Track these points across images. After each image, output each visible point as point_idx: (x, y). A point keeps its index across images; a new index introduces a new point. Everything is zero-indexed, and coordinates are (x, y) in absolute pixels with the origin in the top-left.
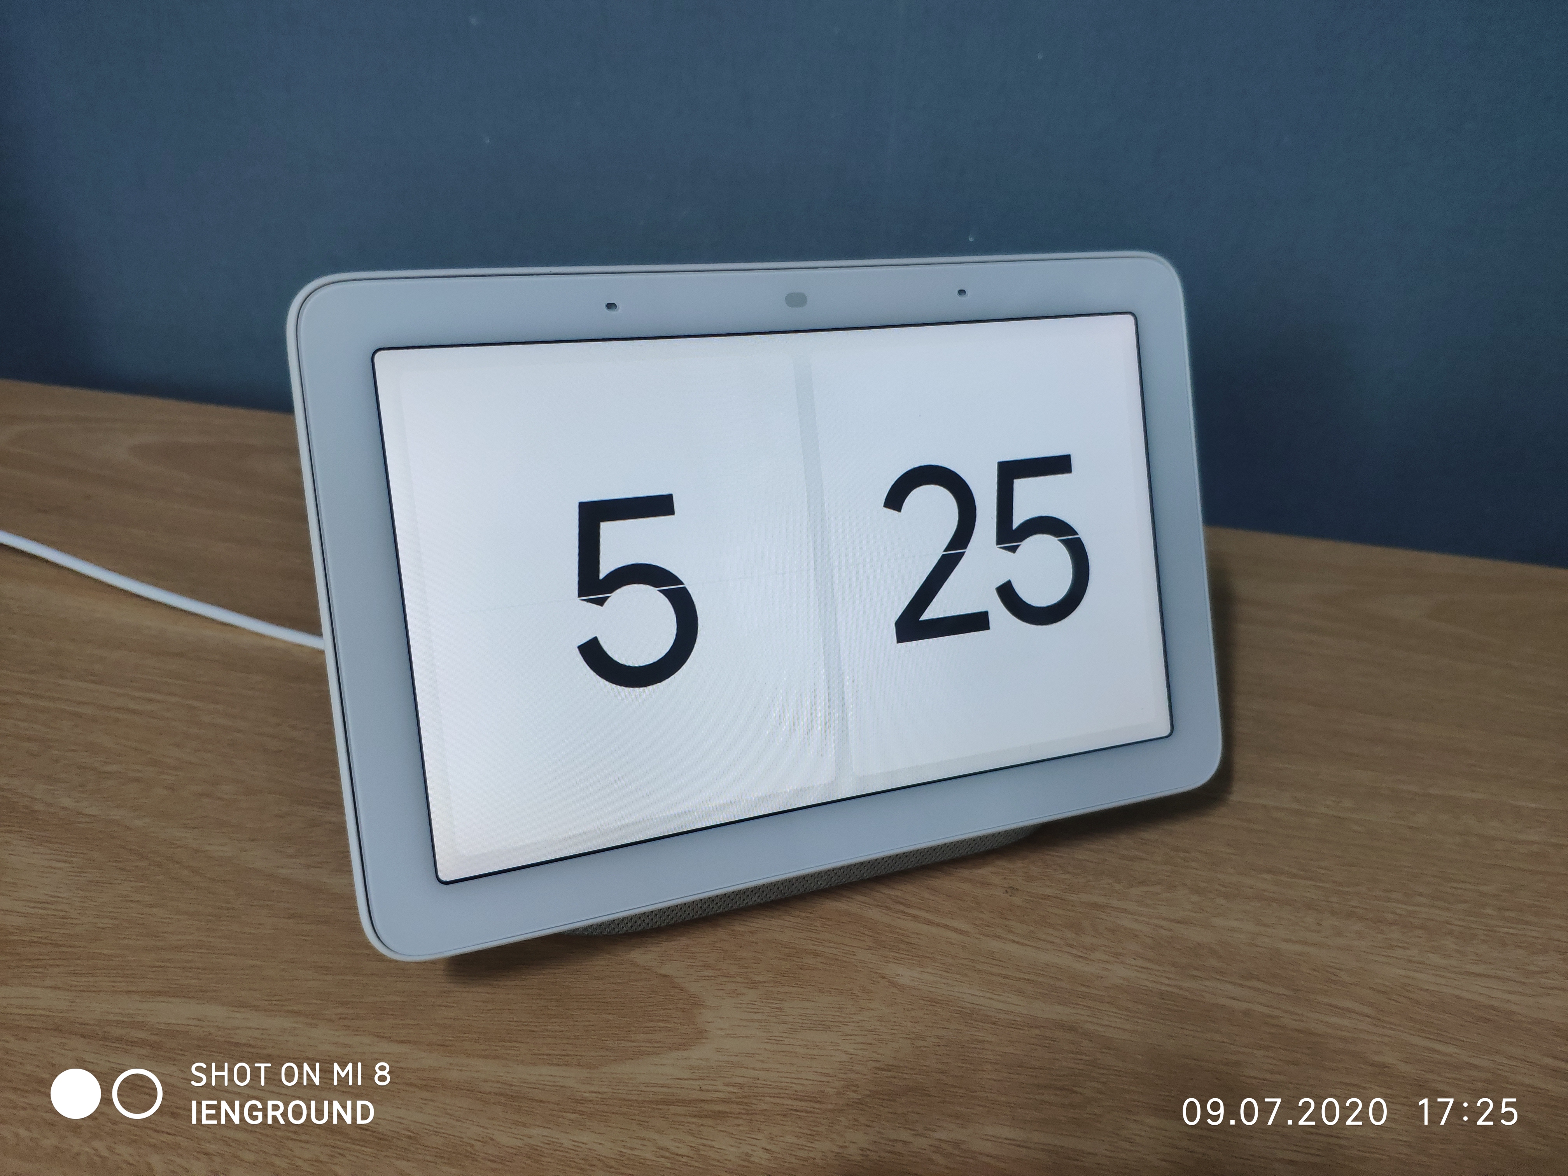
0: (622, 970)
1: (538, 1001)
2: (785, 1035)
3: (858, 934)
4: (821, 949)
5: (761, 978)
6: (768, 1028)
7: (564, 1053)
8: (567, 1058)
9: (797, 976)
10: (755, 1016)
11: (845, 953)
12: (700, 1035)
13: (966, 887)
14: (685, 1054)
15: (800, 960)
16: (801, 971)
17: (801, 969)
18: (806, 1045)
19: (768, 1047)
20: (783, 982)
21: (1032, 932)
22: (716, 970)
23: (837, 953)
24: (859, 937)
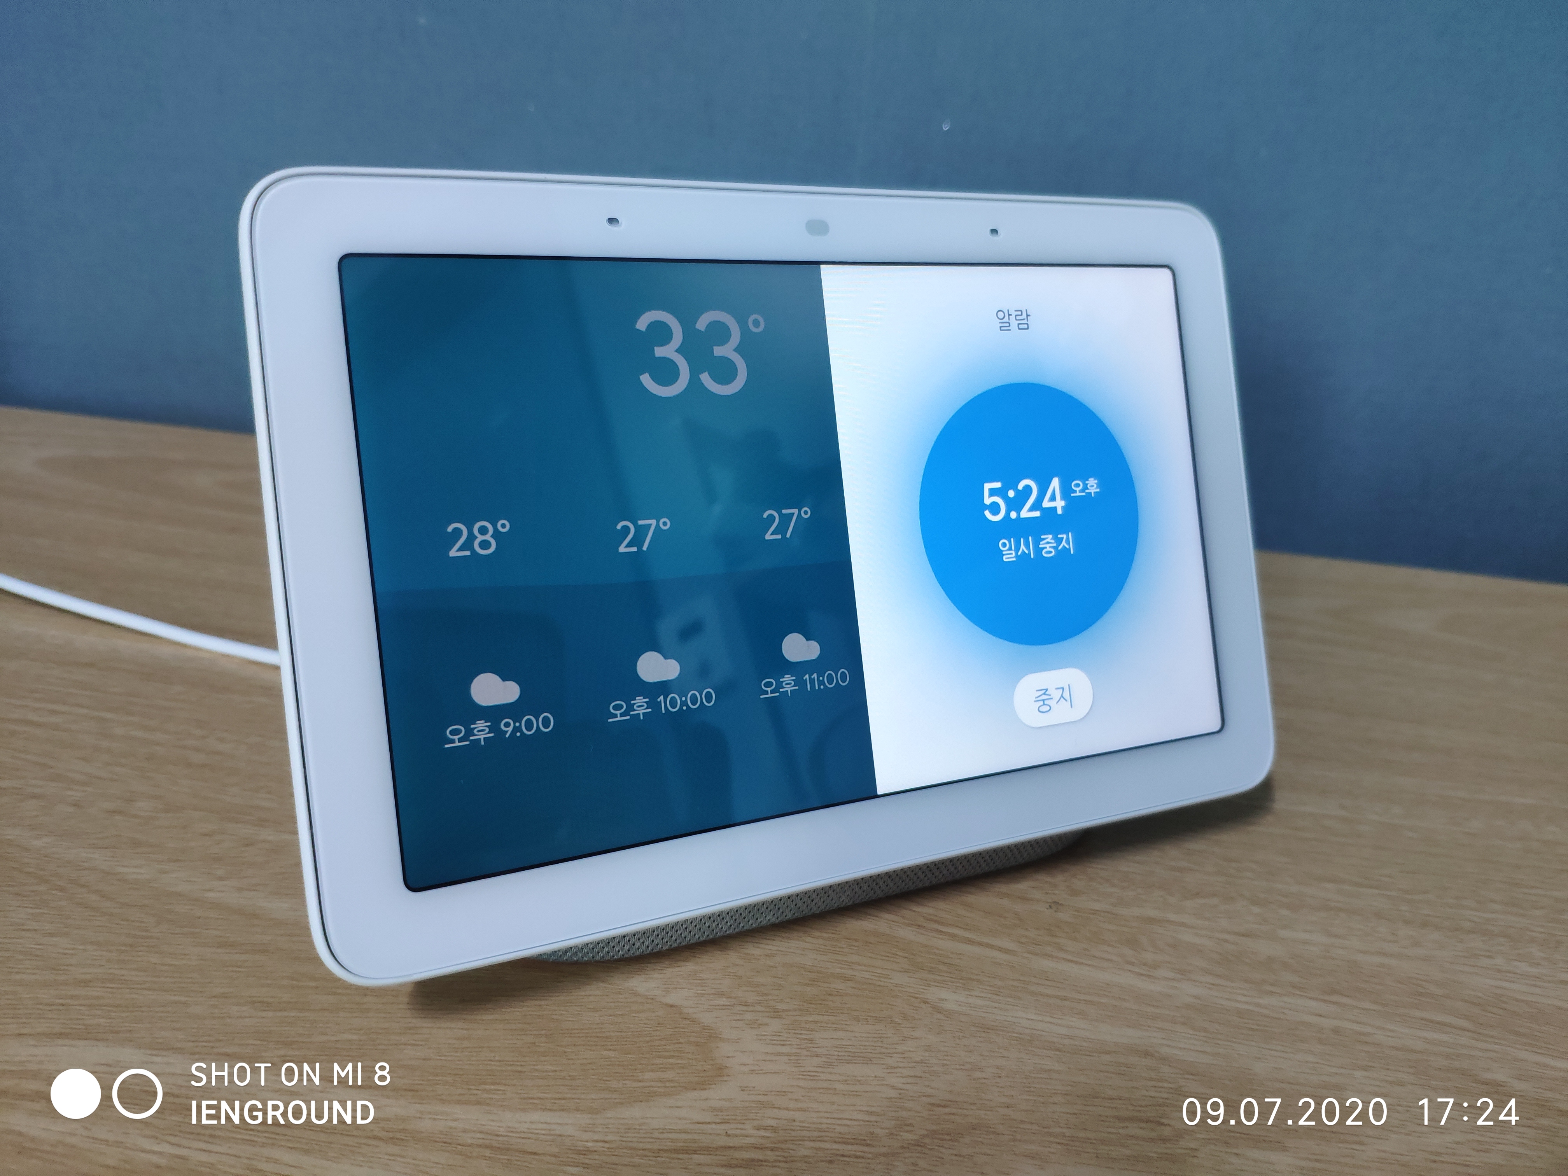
0: (620, 1000)
1: (524, 1037)
2: (819, 1069)
3: (891, 955)
4: (850, 972)
5: (783, 1007)
6: (797, 1061)
7: (558, 1096)
8: (563, 1101)
9: (826, 1003)
10: (782, 1049)
11: (880, 977)
12: (720, 1073)
13: (1006, 903)
14: (704, 1094)
15: (826, 985)
16: (831, 998)
17: (831, 995)
18: (844, 1080)
19: (800, 1083)
20: (811, 1010)
21: (1086, 949)
22: (730, 998)
23: (870, 977)
24: (892, 959)
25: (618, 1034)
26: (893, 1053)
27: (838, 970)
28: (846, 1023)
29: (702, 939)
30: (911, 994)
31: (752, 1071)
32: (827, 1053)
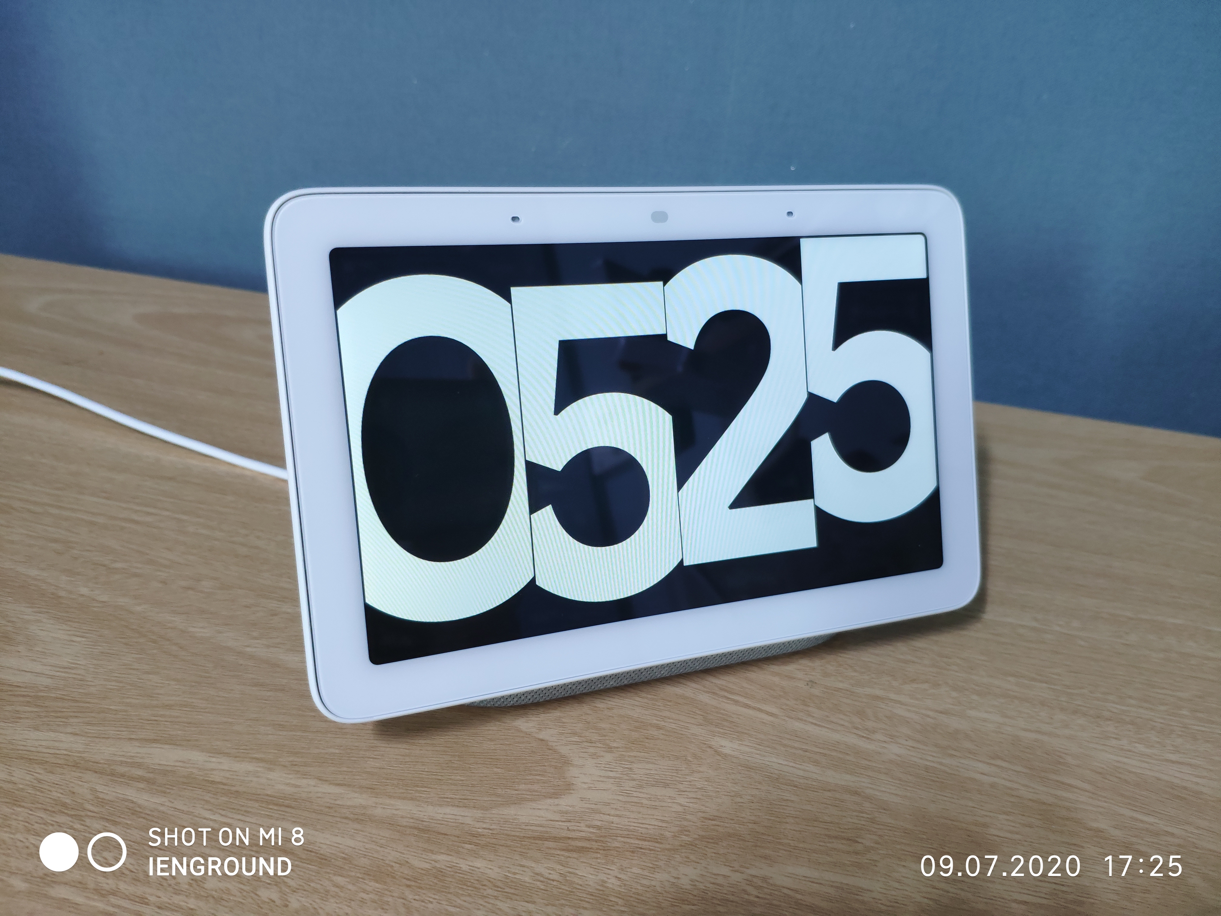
0: (509, 734)
1: (444, 756)
2: (634, 789)
3: (691, 713)
4: (663, 723)
5: (615, 745)
6: (620, 783)
7: (464, 797)
8: (466, 801)
9: (643, 744)
10: (611, 774)
11: (682, 728)
12: (568, 788)
13: (776, 679)
14: (556, 801)
15: (646, 731)
16: (647, 741)
17: (647, 739)
18: (650, 798)
19: (621, 798)
20: (633, 748)
21: (827, 716)
22: (581, 737)
23: (675, 728)
24: (692, 716)
25: (505, 757)
26: (683, 781)
27: (655, 722)
28: (655, 758)
29: (566, 695)
30: (702, 741)
31: (589, 788)
32: (640, 778)
